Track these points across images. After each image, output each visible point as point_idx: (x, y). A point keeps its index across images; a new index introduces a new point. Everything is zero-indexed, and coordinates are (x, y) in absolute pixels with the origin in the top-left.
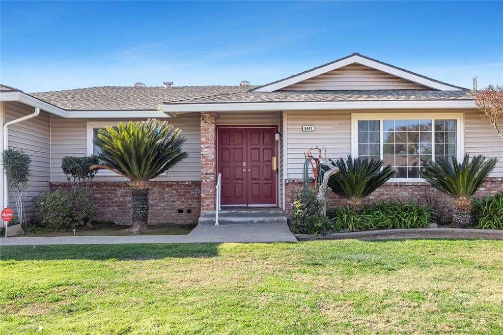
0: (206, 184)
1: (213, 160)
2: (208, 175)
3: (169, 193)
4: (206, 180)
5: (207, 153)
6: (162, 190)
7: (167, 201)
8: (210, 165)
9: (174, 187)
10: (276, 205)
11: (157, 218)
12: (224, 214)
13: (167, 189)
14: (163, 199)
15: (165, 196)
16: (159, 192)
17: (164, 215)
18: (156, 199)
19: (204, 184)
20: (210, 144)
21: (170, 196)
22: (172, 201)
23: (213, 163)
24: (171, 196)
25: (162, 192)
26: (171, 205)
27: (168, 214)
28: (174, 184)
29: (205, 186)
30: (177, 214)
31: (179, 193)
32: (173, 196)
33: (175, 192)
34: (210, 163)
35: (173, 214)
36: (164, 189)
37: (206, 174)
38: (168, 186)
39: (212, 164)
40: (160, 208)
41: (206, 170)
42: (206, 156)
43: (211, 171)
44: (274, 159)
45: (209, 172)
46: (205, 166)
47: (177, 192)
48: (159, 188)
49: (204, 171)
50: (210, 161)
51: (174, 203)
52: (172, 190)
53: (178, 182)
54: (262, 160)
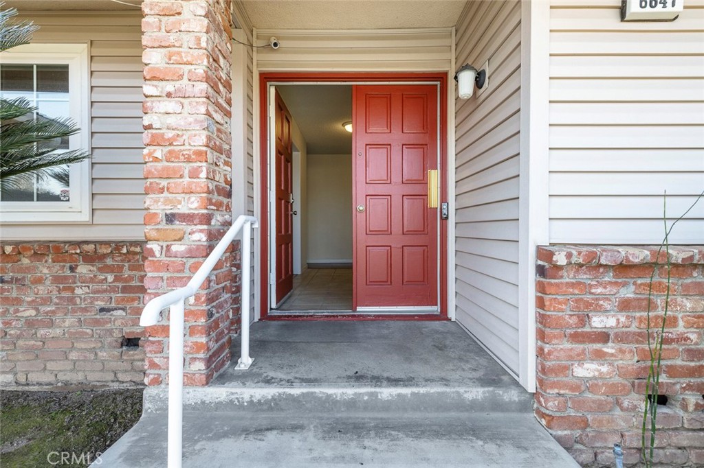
0: (167, 268)
1: (199, 154)
2: (178, 225)
3: (92, 280)
4: (168, 247)
5: (171, 120)
6: (68, 273)
7: (85, 310)
8: (186, 180)
9: (109, 261)
10: (436, 309)
11: (50, 366)
12: (251, 402)
13: (83, 269)
14: (71, 300)
15: (78, 291)
16: (57, 280)
17: (73, 355)
18: (46, 301)
19: (158, 267)
20: (185, 81)
21: (95, 292)
22: (102, 310)
23: (199, 169)
24: (98, 292)
25: (66, 278)
26: (97, 322)
27: (87, 354)
28: (104, 250)
29: (165, 275)
30: (116, 352)
31: (126, 280)
32: (105, 291)
33: (110, 278)
34: (187, 167)
35: (103, 355)
36: (72, 269)
37: (170, 218)
38: (89, 258)
39: (194, 174)
40: (58, 331)
41: (167, 201)
42: (170, 134)
43: (192, 205)
44: (434, 176)
45: (183, 209)
46: (164, 183)
47: (116, 279)
48: (57, 266)
49: (158, 205)
50: (189, 160)
51: (107, 316)
52: (100, 270)
53: (118, 245)
54: (396, 178)
